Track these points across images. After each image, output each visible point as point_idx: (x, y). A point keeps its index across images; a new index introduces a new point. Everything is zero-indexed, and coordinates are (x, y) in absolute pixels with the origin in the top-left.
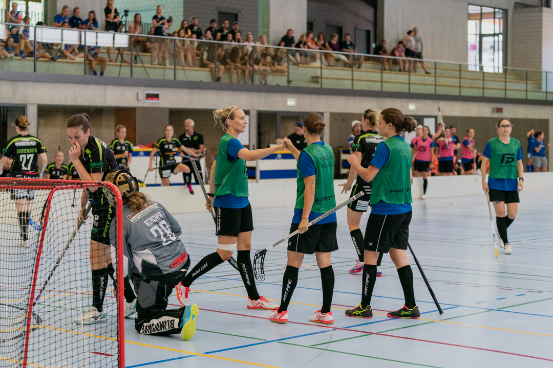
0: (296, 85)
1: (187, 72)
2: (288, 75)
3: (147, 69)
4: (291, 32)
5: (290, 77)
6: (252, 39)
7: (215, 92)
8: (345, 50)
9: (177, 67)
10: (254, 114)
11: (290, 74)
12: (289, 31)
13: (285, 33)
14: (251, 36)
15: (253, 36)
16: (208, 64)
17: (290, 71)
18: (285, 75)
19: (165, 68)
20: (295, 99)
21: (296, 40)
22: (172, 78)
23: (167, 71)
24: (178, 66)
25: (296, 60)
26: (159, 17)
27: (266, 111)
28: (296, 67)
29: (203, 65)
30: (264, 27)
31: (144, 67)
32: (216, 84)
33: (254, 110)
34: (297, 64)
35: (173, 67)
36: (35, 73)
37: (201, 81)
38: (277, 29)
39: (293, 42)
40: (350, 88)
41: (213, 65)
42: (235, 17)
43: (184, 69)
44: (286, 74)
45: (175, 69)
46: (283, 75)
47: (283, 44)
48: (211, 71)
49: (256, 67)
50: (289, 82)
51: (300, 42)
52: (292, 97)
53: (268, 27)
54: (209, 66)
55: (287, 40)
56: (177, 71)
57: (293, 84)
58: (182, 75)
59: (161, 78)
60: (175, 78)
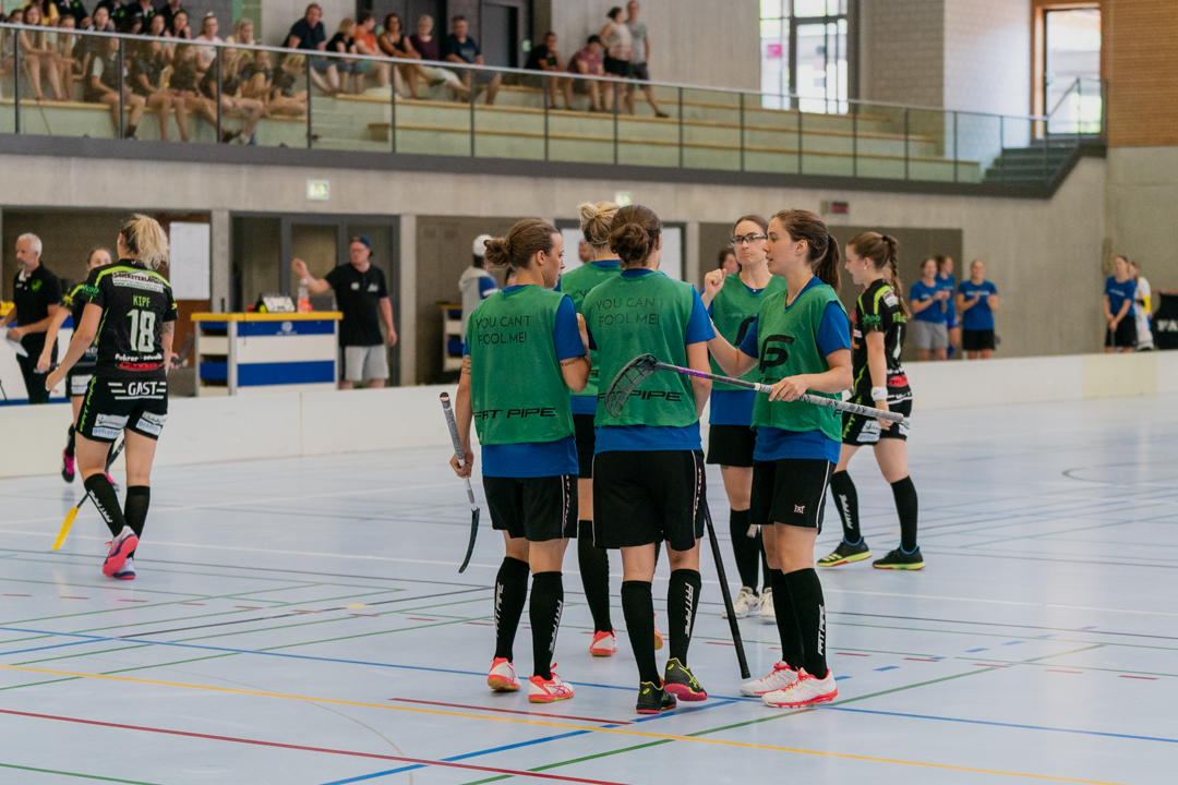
0: (330, 147)
1: (46, 112)
2: (309, 122)
4: (316, 11)
5: (313, 125)
6: (215, 29)
7: (123, 164)
8: (453, 56)
9: (22, 101)
10: (222, 221)
11: (314, 118)
12: (312, 7)
13: (301, 15)
14: (213, 21)
15: (220, 21)
16: (103, 93)
17: (313, 111)
18: (302, 121)
20: (327, 183)
21: (330, 32)
22: (10, 129)
24: (26, 97)
25: (328, 81)
27: (259, 213)
28: (329, 100)
29: (91, 95)
32: (124, 143)
33: (223, 210)
34: (332, 93)
35: (12, 101)
37: (86, 136)
38: (282, 3)
39: (323, 38)
40: (466, 152)
41: (116, 96)
43: (41, 107)
44: (305, 118)
45: (17, 106)
46: (298, 121)
47: (296, 41)
48: (111, 111)
49: (227, 100)
50: (312, 137)
51: (339, 37)
52: (319, 177)
54: (107, 97)
55: (307, 31)
56: (22, 112)
57: (324, 144)
58: (36, 121)
60: (17, 129)
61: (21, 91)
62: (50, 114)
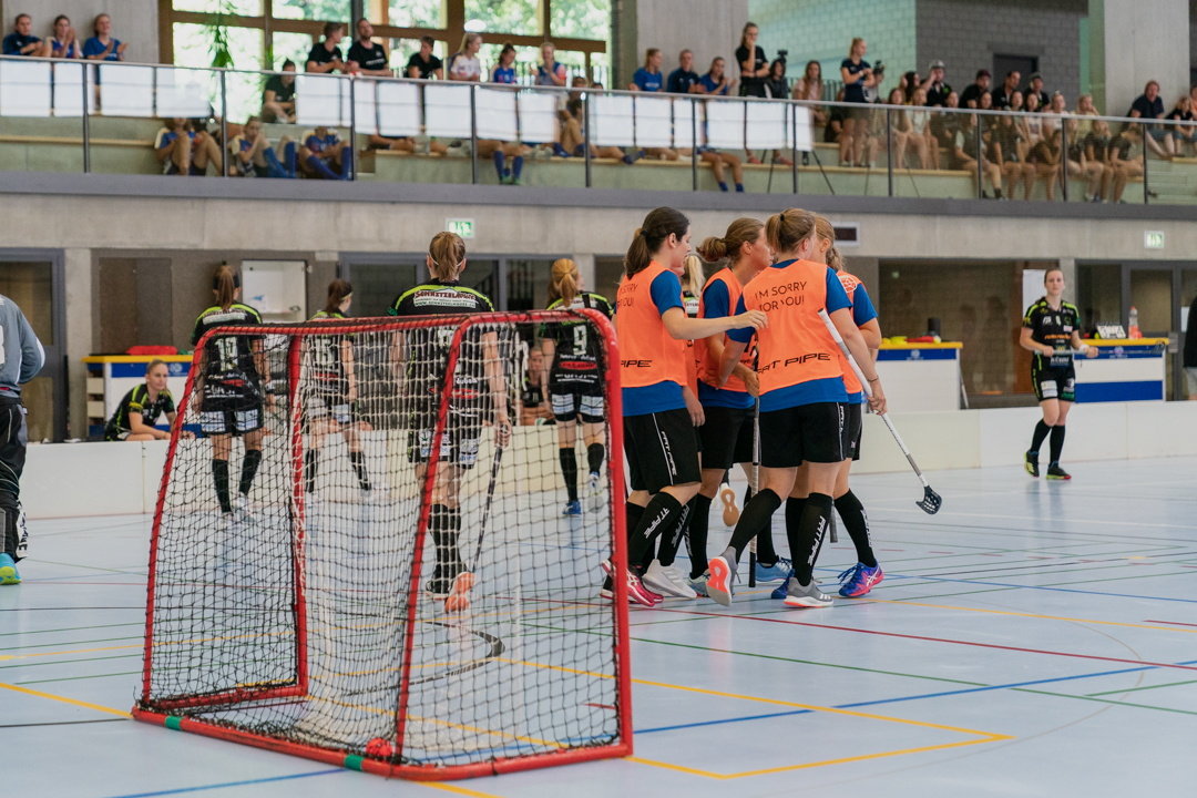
0: (1166, 202)
1: (917, 180)
2: (1145, 182)
3: (830, 176)
4: (1155, 87)
5: (1150, 184)
10: (1069, 267)
11: (1149, 179)
12: (1150, 85)
13: (1141, 92)
14: (1061, 98)
15: (1067, 98)
16: (966, 161)
17: (1149, 172)
18: (1139, 182)
19: (868, 174)
20: (1162, 233)
21: (1168, 105)
22: (885, 193)
23: (873, 179)
24: (897, 167)
25: (1165, 148)
26: (856, 62)
27: (1097, 260)
28: (1165, 163)
29: (955, 164)
30: (1092, 81)
31: (823, 172)
32: (985, 204)
33: (1069, 258)
34: (1168, 157)
35: (886, 170)
36: (589, 189)
37: (950, 199)
38: (1123, 83)
39: (1161, 110)
41: (975, 163)
42: (1033, 64)
43: (909, 175)
44: (1142, 178)
45: (890, 175)
47: (1138, 113)
48: (973, 177)
49: (1073, 165)
50: (1147, 193)
51: (1176, 112)
52: (1155, 229)
53: (1103, 80)
54: (968, 165)
55: (1147, 105)
56: (894, 179)
57: (1163, 199)
58: (906, 186)
59: (862, 193)
60: (890, 193)
61: (893, 164)
62: (918, 180)
